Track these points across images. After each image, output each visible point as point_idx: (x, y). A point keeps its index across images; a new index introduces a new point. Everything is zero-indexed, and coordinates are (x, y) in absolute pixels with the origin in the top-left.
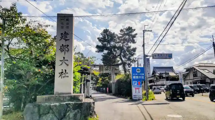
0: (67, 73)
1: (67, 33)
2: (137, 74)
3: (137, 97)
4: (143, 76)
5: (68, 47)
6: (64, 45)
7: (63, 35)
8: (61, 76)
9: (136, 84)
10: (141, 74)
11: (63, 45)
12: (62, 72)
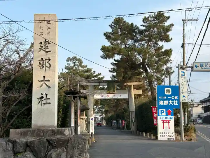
0: (49, 99)
1: (47, 42)
2: (165, 98)
3: (166, 135)
4: (175, 100)
5: (49, 62)
6: (44, 59)
7: (42, 45)
8: (40, 103)
9: (164, 114)
10: (173, 98)
11: (42, 59)
12: (42, 97)
